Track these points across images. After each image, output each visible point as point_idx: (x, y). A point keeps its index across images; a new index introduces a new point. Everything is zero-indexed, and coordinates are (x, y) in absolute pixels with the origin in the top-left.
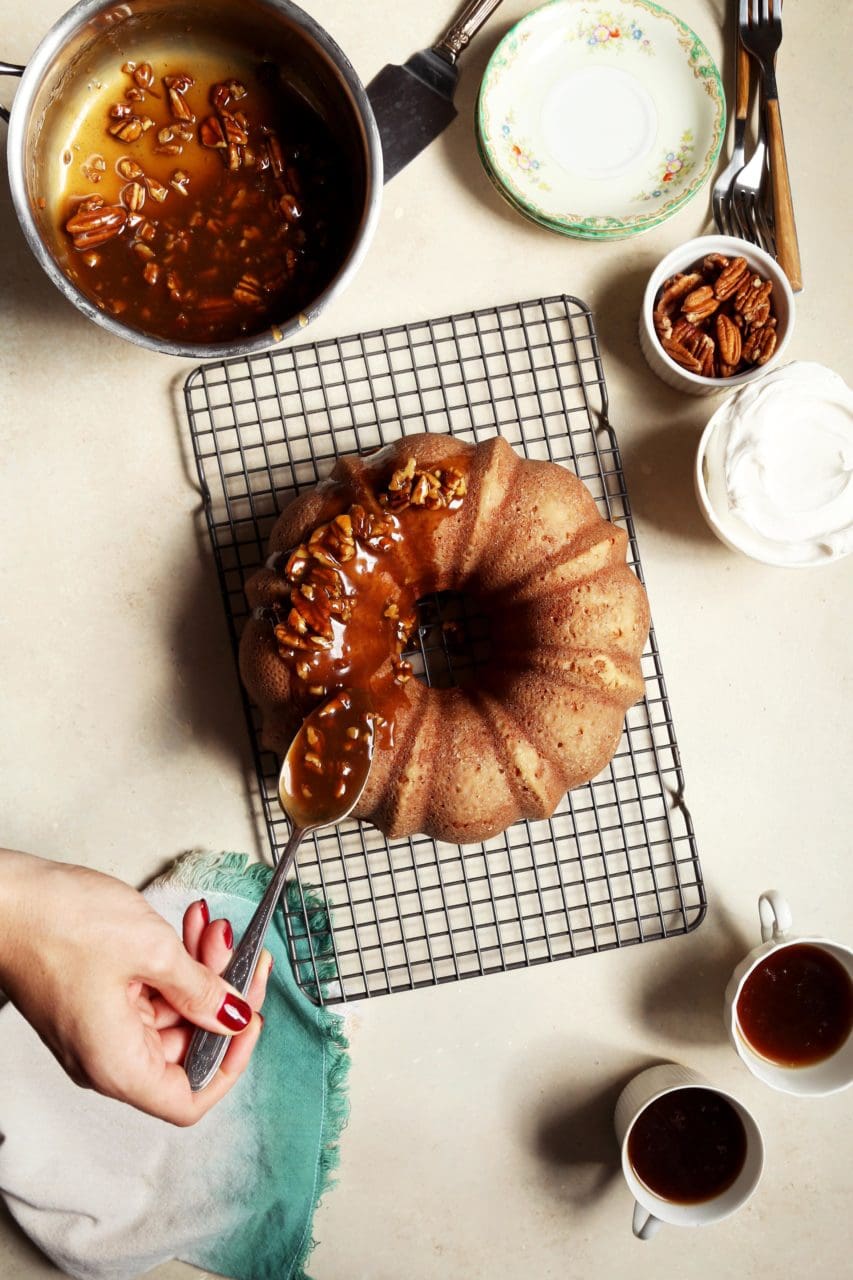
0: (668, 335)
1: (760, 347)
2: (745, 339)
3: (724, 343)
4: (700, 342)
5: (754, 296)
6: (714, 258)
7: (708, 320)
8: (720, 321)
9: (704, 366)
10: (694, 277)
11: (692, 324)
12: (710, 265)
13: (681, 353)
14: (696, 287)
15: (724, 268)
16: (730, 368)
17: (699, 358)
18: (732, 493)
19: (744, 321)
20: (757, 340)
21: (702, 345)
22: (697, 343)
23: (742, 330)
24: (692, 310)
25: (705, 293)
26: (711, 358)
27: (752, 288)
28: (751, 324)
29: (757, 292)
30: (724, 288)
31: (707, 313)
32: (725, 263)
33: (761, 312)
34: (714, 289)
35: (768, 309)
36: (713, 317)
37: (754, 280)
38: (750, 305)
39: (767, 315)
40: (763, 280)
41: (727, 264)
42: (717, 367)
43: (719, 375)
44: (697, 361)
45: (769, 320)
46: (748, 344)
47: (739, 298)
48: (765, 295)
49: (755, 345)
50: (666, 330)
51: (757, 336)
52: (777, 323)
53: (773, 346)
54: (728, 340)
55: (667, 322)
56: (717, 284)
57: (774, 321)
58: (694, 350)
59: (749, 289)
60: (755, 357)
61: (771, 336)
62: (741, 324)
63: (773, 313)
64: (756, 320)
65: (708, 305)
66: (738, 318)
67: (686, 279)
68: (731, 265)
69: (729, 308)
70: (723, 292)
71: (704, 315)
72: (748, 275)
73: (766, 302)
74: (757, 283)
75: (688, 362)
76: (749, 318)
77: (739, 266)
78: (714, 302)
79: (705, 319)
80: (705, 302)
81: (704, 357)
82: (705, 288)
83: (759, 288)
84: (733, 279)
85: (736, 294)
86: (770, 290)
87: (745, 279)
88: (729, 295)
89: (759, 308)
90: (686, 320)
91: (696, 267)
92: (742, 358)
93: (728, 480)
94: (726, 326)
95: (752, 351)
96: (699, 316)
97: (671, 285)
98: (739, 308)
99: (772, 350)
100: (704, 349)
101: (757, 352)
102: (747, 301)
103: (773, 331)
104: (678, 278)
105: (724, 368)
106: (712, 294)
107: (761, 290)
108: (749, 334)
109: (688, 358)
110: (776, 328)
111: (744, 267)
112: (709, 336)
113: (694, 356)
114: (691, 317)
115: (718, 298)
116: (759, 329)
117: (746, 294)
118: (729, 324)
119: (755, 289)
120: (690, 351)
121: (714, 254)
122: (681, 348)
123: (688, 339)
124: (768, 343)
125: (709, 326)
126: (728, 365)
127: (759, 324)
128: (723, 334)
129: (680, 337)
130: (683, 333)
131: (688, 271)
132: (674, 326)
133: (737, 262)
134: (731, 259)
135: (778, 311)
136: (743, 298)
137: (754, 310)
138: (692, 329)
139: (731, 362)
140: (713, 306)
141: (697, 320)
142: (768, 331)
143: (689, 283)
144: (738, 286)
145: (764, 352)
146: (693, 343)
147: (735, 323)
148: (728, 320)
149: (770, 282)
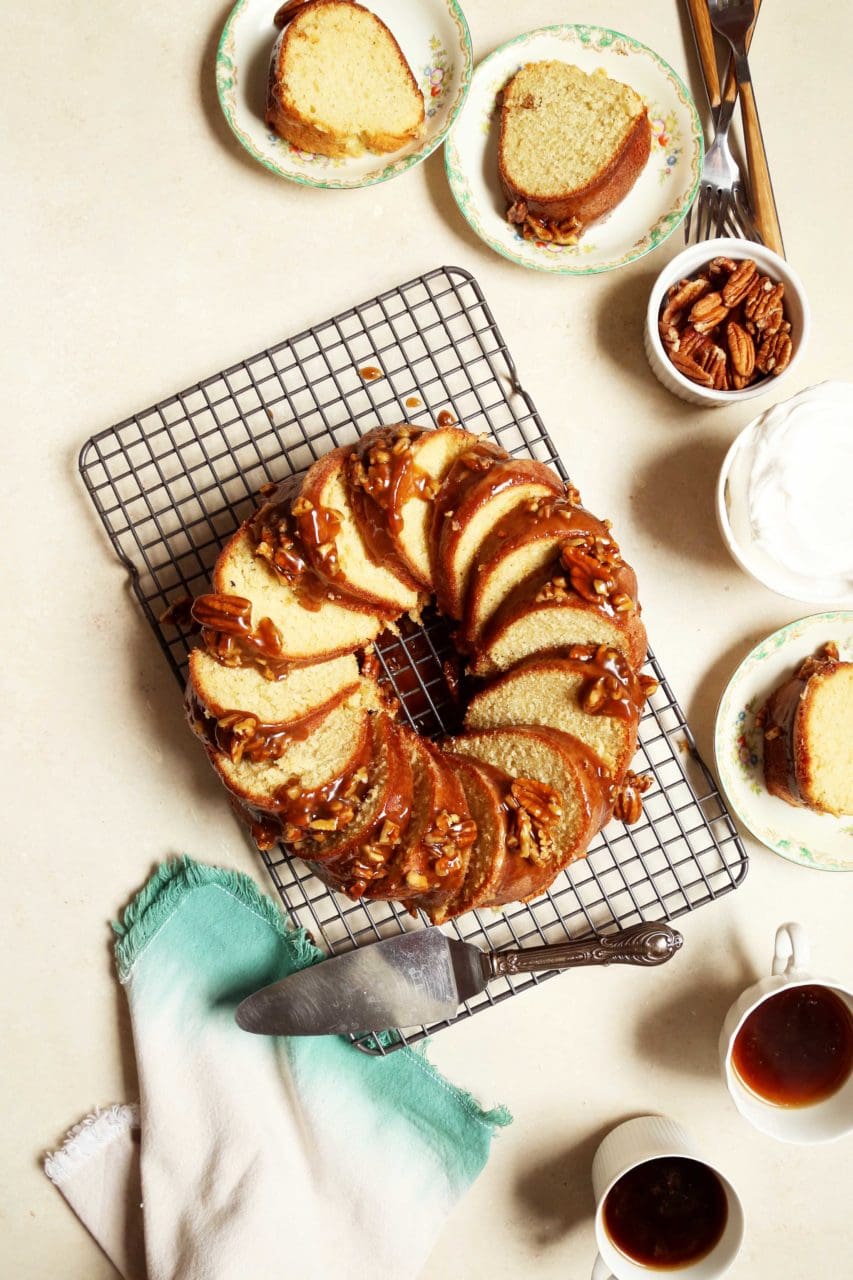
0: (676, 347)
1: (774, 355)
2: (758, 347)
3: (736, 354)
4: (711, 354)
5: (765, 301)
6: (721, 262)
7: (718, 329)
8: (730, 330)
9: (716, 380)
10: (701, 283)
11: (701, 334)
12: (717, 269)
13: (690, 367)
14: (702, 295)
15: (732, 272)
16: (743, 379)
17: (709, 372)
18: (755, 523)
19: (756, 329)
20: (771, 348)
21: (713, 357)
22: (707, 354)
23: (754, 338)
24: (700, 319)
25: (714, 299)
26: (723, 370)
27: (762, 293)
28: (764, 331)
29: (769, 296)
30: (732, 294)
31: (717, 321)
32: (733, 267)
33: (774, 317)
34: (722, 296)
35: (781, 314)
36: (723, 324)
37: (764, 283)
38: (761, 311)
39: (780, 320)
40: (774, 282)
41: (735, 269)
42: (730, 380)
43: (733, 387)
44: (708, 375)
45: (783, 325)
46: (761, 352)
47: (749, 304)
48: (777, 299)
49: (769, 353)
50: (673, 343)
51: (772, 342)
52: (791, 328)
53: (789, 354)
54: (740, 349)
55: (673, 334)
56: (725, 291)
57: (788, 326)
58: (705, 362)
59: (760, 293)
60: (770, 367)
61: (786, 343)
62: (753, 332)
63: (786, 317)
64: (769, 327)
65: (716, 314)
66: (749, 326)
67: (691, 285)
68: (738, 269)
69: (739, 314)
70: (732, 299)
71: (713, 324)
72: (757, 278)
73: (778, 306)
74: (768, 286)
75: (698, 376)
76: (761, 325)
77: (748, 269)
78: (723, 308)
79: (714, 327)
80: (714, 310)
81: (716, 369)
82: (712, 296)
83: (770, 292)
84: (742, 284)
85: (746, 299)
86: (781, 294)
87: (754, 283)
88: (738, 301)
89: (771, 313)
90: (694, 330)
91: (702, 271)
92: (756, 369)
93: (751, 508)
94: (737, 336)
95: (767, 360)
96: (707, 325)
97: (676, 292)
98: (750, 315)
99: (787, 359)
100: (715, 360)
101: (772, 362)
102: (758, 306)
103: (787, 337)
104: (683, 285)
105: (738, 380)
106: (720, 301)
107: (773, 293)
108: (763, 341)
109: (698, 372)
110: (790, 334)
111: (753, 270)
112: (720, 347)
113: (705, 370)
114: (699, 327)
115: (727, 305)
116: (773, 336)
117: (757, 299)
118: (740, 332)
119: (766, 293)
120: (700, 364)
121: (720, 258)
122: (690, 361)
123: (697, 350)
124: (783, 350)
125: (719, 336)
126: (741, 377)
127: (773, 331)
128: (734, 343)
129: (689, 348)
130: (692, 344)
131: (693, 277)
132: (681, 338)
133: (745, 265)
134: (739, 262)
135: (791, 312)
136: (753, 303)
137: (764, 316)
138: (702, 338)
139: (744, 373)
140: (723, 314)
141: (706, 330)
142: (782, 338)
143: (694, 290)
144: (748, 291)
145: (779, 361)
146: (703, 355)
147: (746, 331)
148: (739, 328)
149: (782, 285)
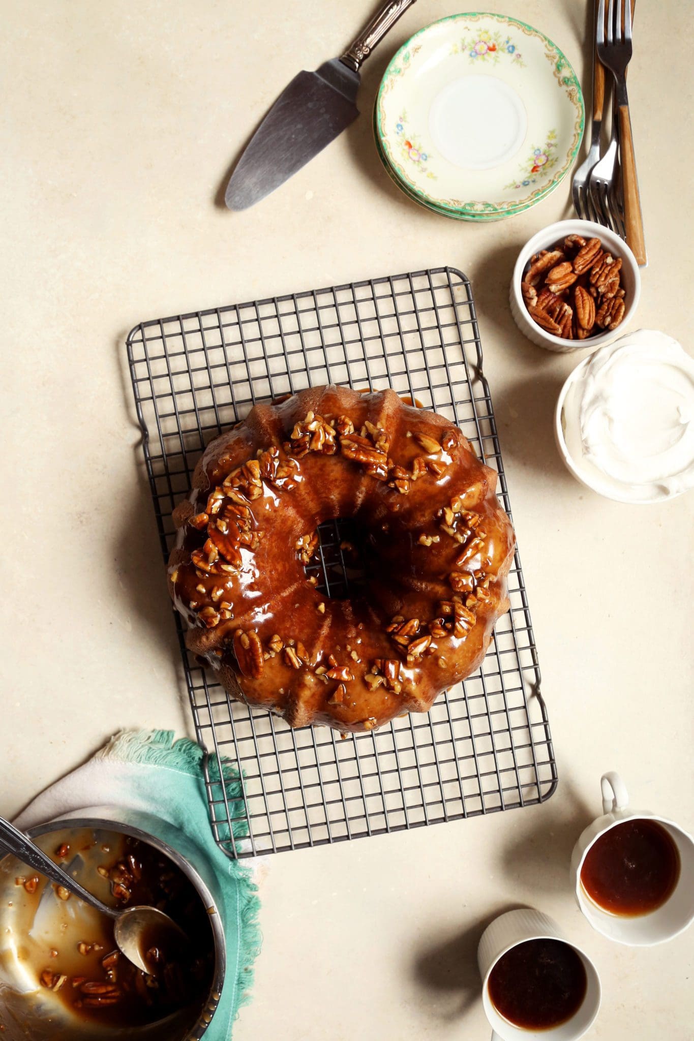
0: (534, 302)
1: (611, 314)
2: (598, 307)
3: (581, 311)
4: (561, 309)
5: (606, 271)
6: (574, 238)
7: (568, 291)
8: (578, 292)
9: (563, 331)
10: (557, 254)
11: (554, 293)
12: (570, 244)
13: (544, 319)
14: (558, 263)
15: (582, 247)
16: (585, 332)
17: (559, 323)
18: (585, 441)
19: (598, 293)
20: (608, 309)
21: (563, 312)
22: (558, 310)
23: (596, 299)
24: (554, 282)
25: (566, 267)
26: (569, 323)
27: (605, 265)
28: (604, 295)
29: (609, 268)
30: (581, 264)
31: (567, 285)
32: (583, 242)
33: (612, 285)
34: (573, 265)
35: (618, 282)
36: (572, 288)
37: (607, 258)
38: (603, 279)
39: (617, 287)
40: (614, 257)
41: (584, 244)
42: (575, 331)
43: (576, 337)
44: (557, 326)
45: (619, 291)
46: (600, 311)
47: (594, 272)
48: (616, 270)
49: (606, 313)
50: (531, 299)
51: (609, 304)
52: (625, 294)
53: (622, 314)
54: (584, 308)
55: (533, 292)
56: (575, 261)
57: (623, 292)
58: (556, 316)
59: (603, 265)
60: (607, 323)
61: (620, 305)
62: (595, 295)
63: (622, 286)
64: (608, 292)
65: (567, 278)
66: (593, 290)
67: (549, 255)
68: (587, 245)
69: (585, 281)
70: (580, 268)
71: (564, 286)
72: (601, 253)
73: (616, 276)
74: (609, 260)
75: (550, 326)
76: (602, 289)
77: (595, 245)
78: (573, 275)
79: (565, 289)
80: (565, 276)
81: (564, 322)
82: (565, 264)
83: (611, 265)
84: (589, 257)
85: (591, 269)
86: (619, 267)
87: (599, 257)
88: (585, 270)
89: (610, 281)
90: (549, 290)
91: (557, 245)
92: (595, 324)
93: (582, 430)
94: (582, 296)
95: (604, 317)
96: (560, 287)
97: (537, 260)
98: (594, 282)
99: (620, 318)
100: (564, 315)
101: (608, 319)
102: (600, 275)
103: (622, 301)
104: (542, 254)
105: (581, 332)
106: (571, 269)
107: (613, 266)
108: (602, 303)
109: (550, 323)
110: (624, 298)
111: (598, 246)
112: (568, 305)
113: (555, 322)
114: (553, 288)
115: (576, 272)
116: (611, 299)
117: (600, 269)
118: (585, 294)
119: (607, 265)
120: (552, 317)
121: (573, 235)
122: (544, 314)
123: (550, 306)
124: (618, 311)
125: (568, 296)
126: (583, 329)
127: (611, 295)
128: (580, 303)
129: (544, 304)
130: (546, 301)
131: (551, 248)
132: (538, 295)
133: (593, 242)
134: (587, 240)
135: (626, 284)
136: (597, 272)
137: (605, 283)
138: (554, 298)
139: (586, 327)
140: (572, 279)
141: (559, 291)
142: (617, 302)
143: (552, 258)
144: (594, 262)
145: (614, 318)
146: (555, 310)
147: (590, 294)
148: (584, 291)
149: (620, 260)
